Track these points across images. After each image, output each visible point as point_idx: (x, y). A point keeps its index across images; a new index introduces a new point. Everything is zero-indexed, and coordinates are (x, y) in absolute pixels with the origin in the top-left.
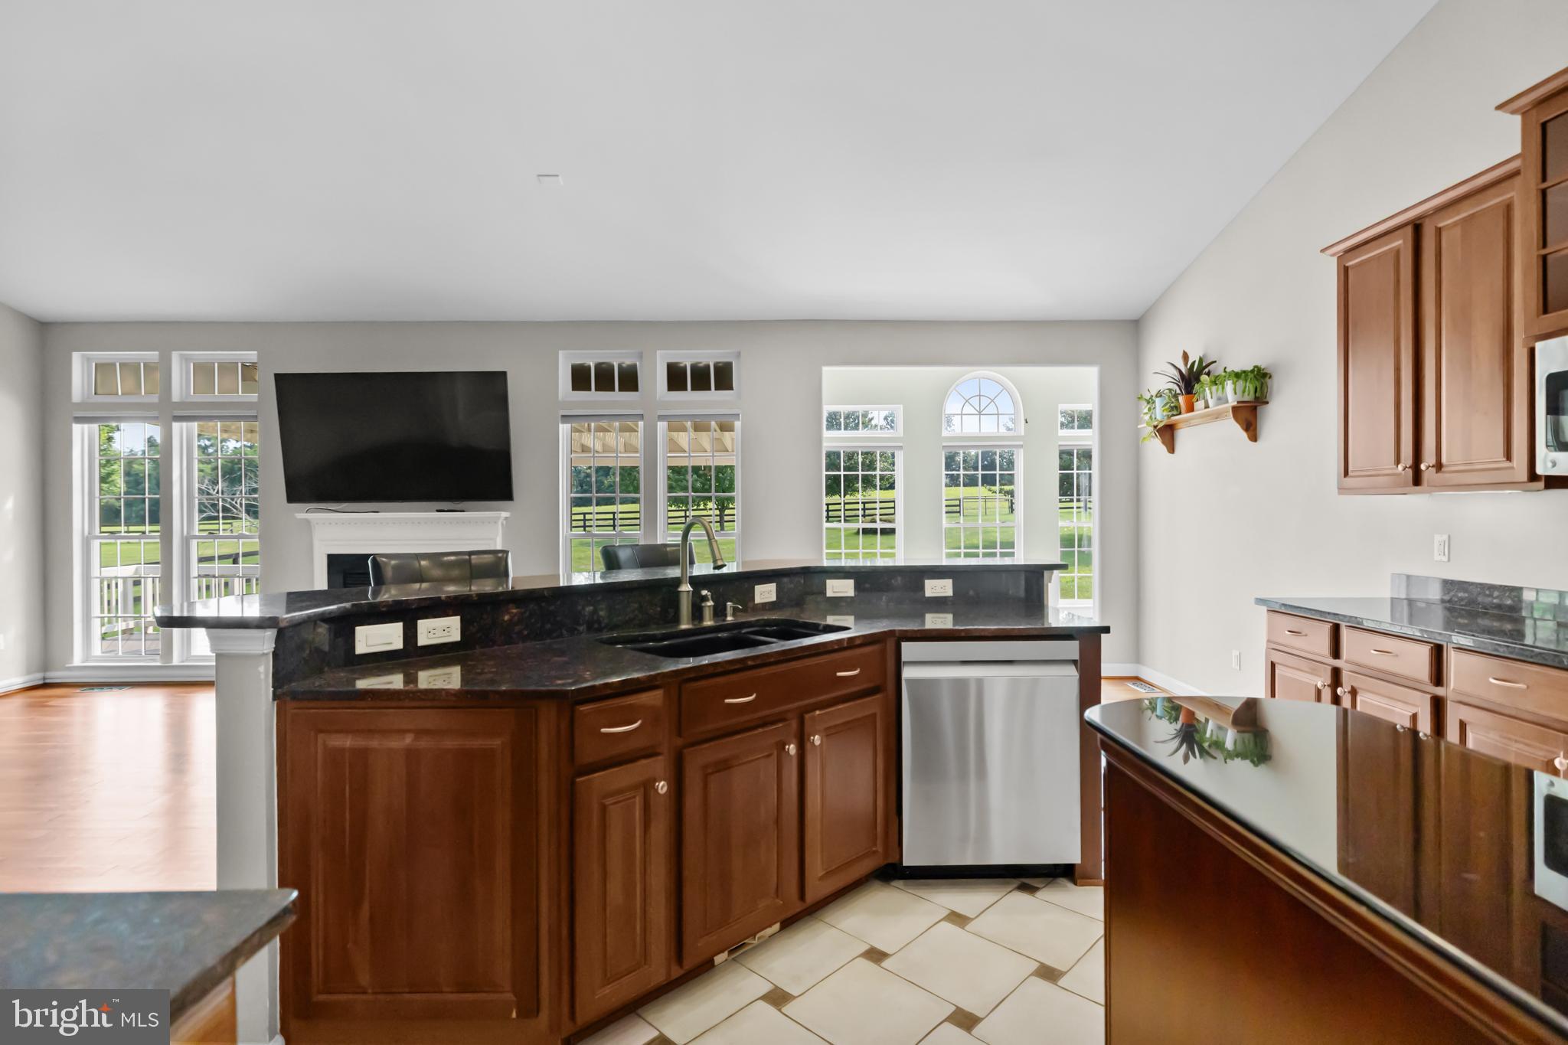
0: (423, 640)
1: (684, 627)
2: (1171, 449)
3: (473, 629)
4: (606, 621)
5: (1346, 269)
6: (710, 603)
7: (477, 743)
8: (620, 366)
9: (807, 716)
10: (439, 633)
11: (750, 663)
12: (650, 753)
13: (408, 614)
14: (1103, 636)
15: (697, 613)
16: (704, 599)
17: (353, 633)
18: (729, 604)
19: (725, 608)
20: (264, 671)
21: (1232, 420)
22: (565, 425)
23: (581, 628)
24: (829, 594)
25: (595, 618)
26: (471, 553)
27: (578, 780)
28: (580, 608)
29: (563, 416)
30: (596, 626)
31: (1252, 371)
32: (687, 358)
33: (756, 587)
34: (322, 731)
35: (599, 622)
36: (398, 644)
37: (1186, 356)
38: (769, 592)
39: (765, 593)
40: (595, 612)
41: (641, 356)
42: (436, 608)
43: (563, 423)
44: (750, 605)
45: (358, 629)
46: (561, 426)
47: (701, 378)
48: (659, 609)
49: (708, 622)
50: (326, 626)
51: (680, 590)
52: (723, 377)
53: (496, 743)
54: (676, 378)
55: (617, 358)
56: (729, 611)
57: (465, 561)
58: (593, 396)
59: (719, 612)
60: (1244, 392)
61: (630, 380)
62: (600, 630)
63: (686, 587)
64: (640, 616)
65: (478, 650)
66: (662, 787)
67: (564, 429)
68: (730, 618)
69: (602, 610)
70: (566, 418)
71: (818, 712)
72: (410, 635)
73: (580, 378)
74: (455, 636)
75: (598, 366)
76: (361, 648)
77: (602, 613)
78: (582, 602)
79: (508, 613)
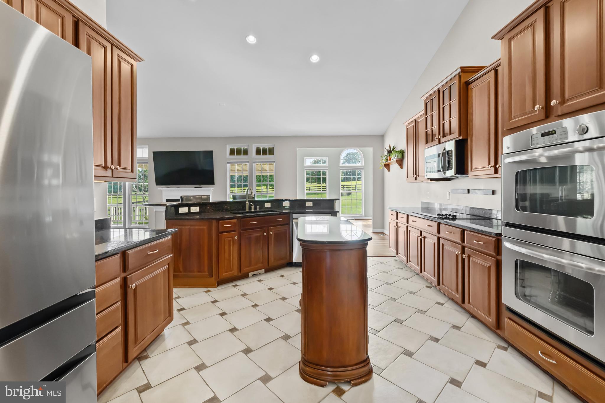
0: (192, 211)
1: (247, 211)
2: (389, 171)
3: (202, 209)
4: (230, 209)
5: (407, 128)
6: (253, 206)
7: (201, 227)
8: (243, 148)
9: (269, 228)
10: (195, 210)
11: (256, 216)
12: (234, 231)
13: (189, 206)
14: (337, 213)
15: (250, 208)
16: (252, 205)
17: (179, 209)
18: (258, 207)
19: (257, 208)
20: (164, 214)
21: (397, 164)
22: (229, 165)
23: (224, 210)
24: (284, 205)
26: (202, 196)
27: (220, 234)
28: (224, 206)
29: (228, 162)
30: (227, 210)
31: (400, 151)
32: (261, 146)
33: (265, 203)
34: (174, 225)
35: (228, 209)
36: (187, 211)
37: (390, 146)
38: (269, 205)
39: (268, 205)
40: (227, 207)
41: (248, 146)
42: (194, 205)
43: (228, 164)
44: (264, 207)
45: (180, 208)
46: (227, 165)
47: (265, 152)
48: (241, 207)
49: (253, 210)
50: (173, 208)
52: (271, 152)
53: (205, 227)
54: (258, 152)
55: (243, 147)
56: (258, 208)
57: (200, 197)
58: (235, 157)
59: (255, 208)
60: (398, 156)
61: (246, 152)
62: (228, 211)
63: (247, 203)
64: (237, 208)
65: (202, 214)
66: (236, 237)
67: (228, 166)
68: (258, 210)
70: (228, 163)
71: (272, 227)
72: (189, 210)
73: (232, 152)
74: (198, 211)
75: (237, 149)
76: (180, 212)
77: (229, 207)
78: (224, 205)
79: (208, 206)
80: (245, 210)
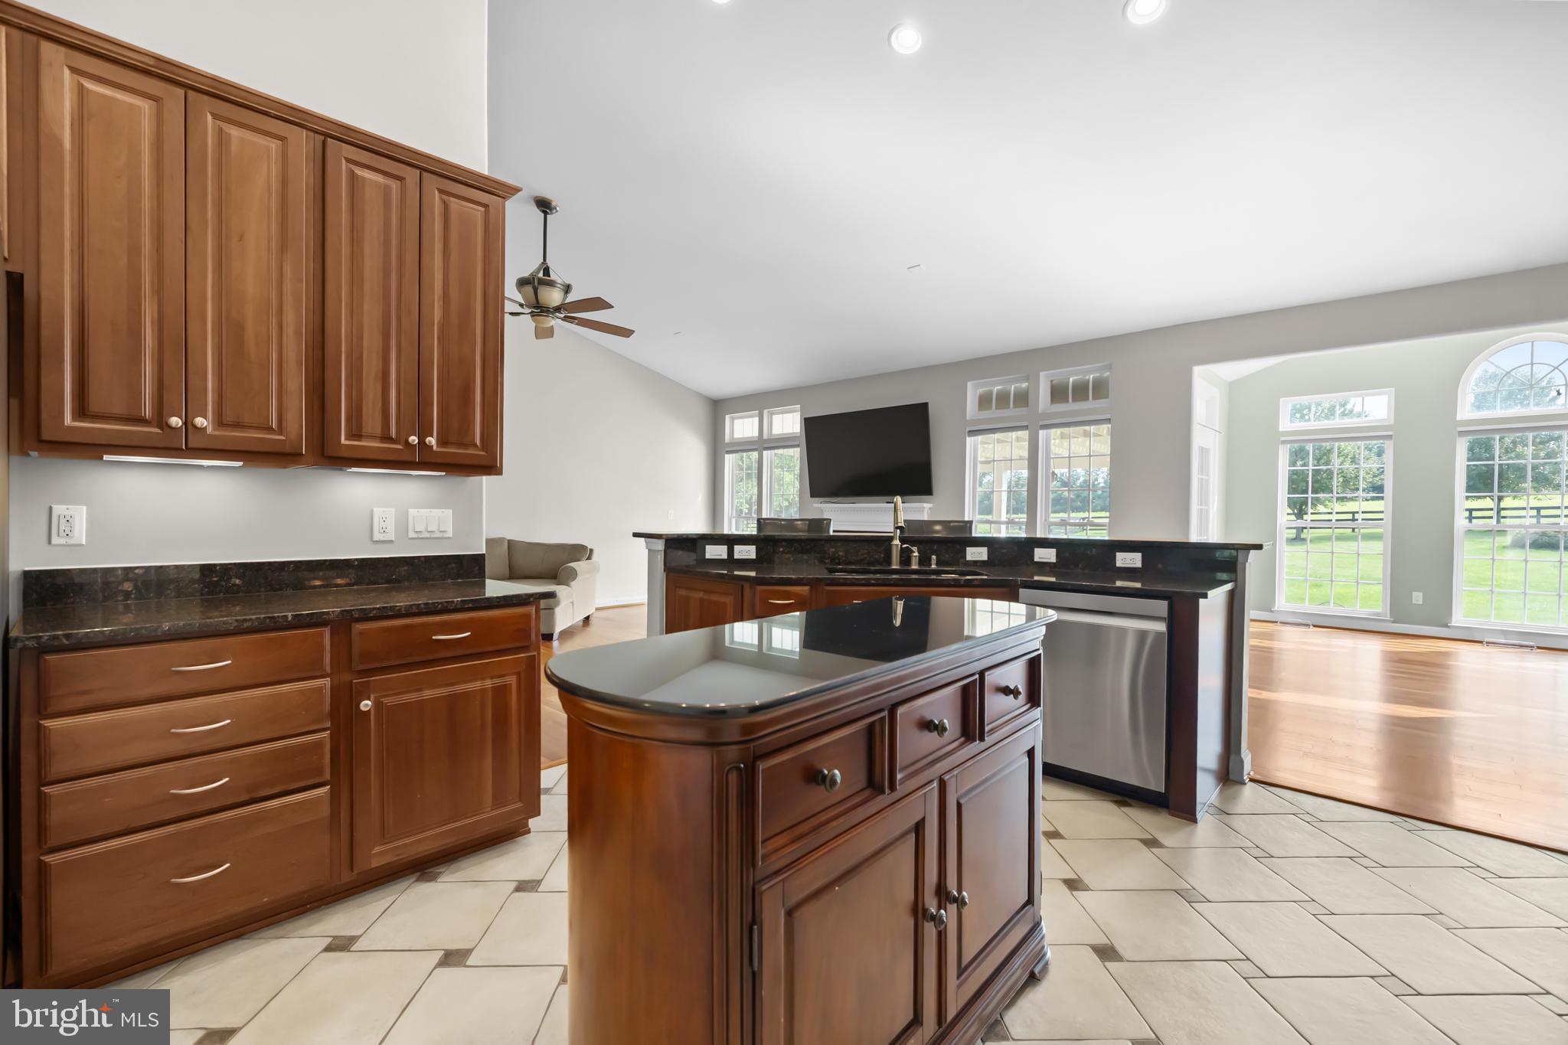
0: (736, 556)
1: (894, 567)
3: (763, 553)
4: (844, 559)
6: (916, 554)
10: (744, 553)
13: (730, 542)
15: (905, 559)
16: (911, 551)
17: (705, 547)
18: (935, 557)
19: (930, 559)
20: (660, 558)
23: (827, 561)
24: (1036, 559)
25: (836, 555)
29: (970, 431)
30: (837, 561)
33: (967, 548)
34: (677, 587)
36: (725, 556)
38: (982, 553)
39: (976, 554)
40: (836, 552)
42: (743, 541)
43: (969, 436)
44: (962, 561)
45: (707, 546)
48: (882, 555)
49: (916, 566)
51: (893, 543)
52: (1100, 389)
53: (728, 600)
54: (1059, 394)
55: (1013, 386)
56: (934, 561)
58: (992, 414)
59: (924, 560)
63: (897, 542)
64: (868, 559)
65: (763, 566)
68: (934, 566)
69: (841, 551)
70: (972, 433)
72: (730, 552)
73: (985, 402)
74: (753, 556)
76: (708, 556)
77: (841, 554)
78: (828, 545)
79: (782, 546)
80: (889, 563)
